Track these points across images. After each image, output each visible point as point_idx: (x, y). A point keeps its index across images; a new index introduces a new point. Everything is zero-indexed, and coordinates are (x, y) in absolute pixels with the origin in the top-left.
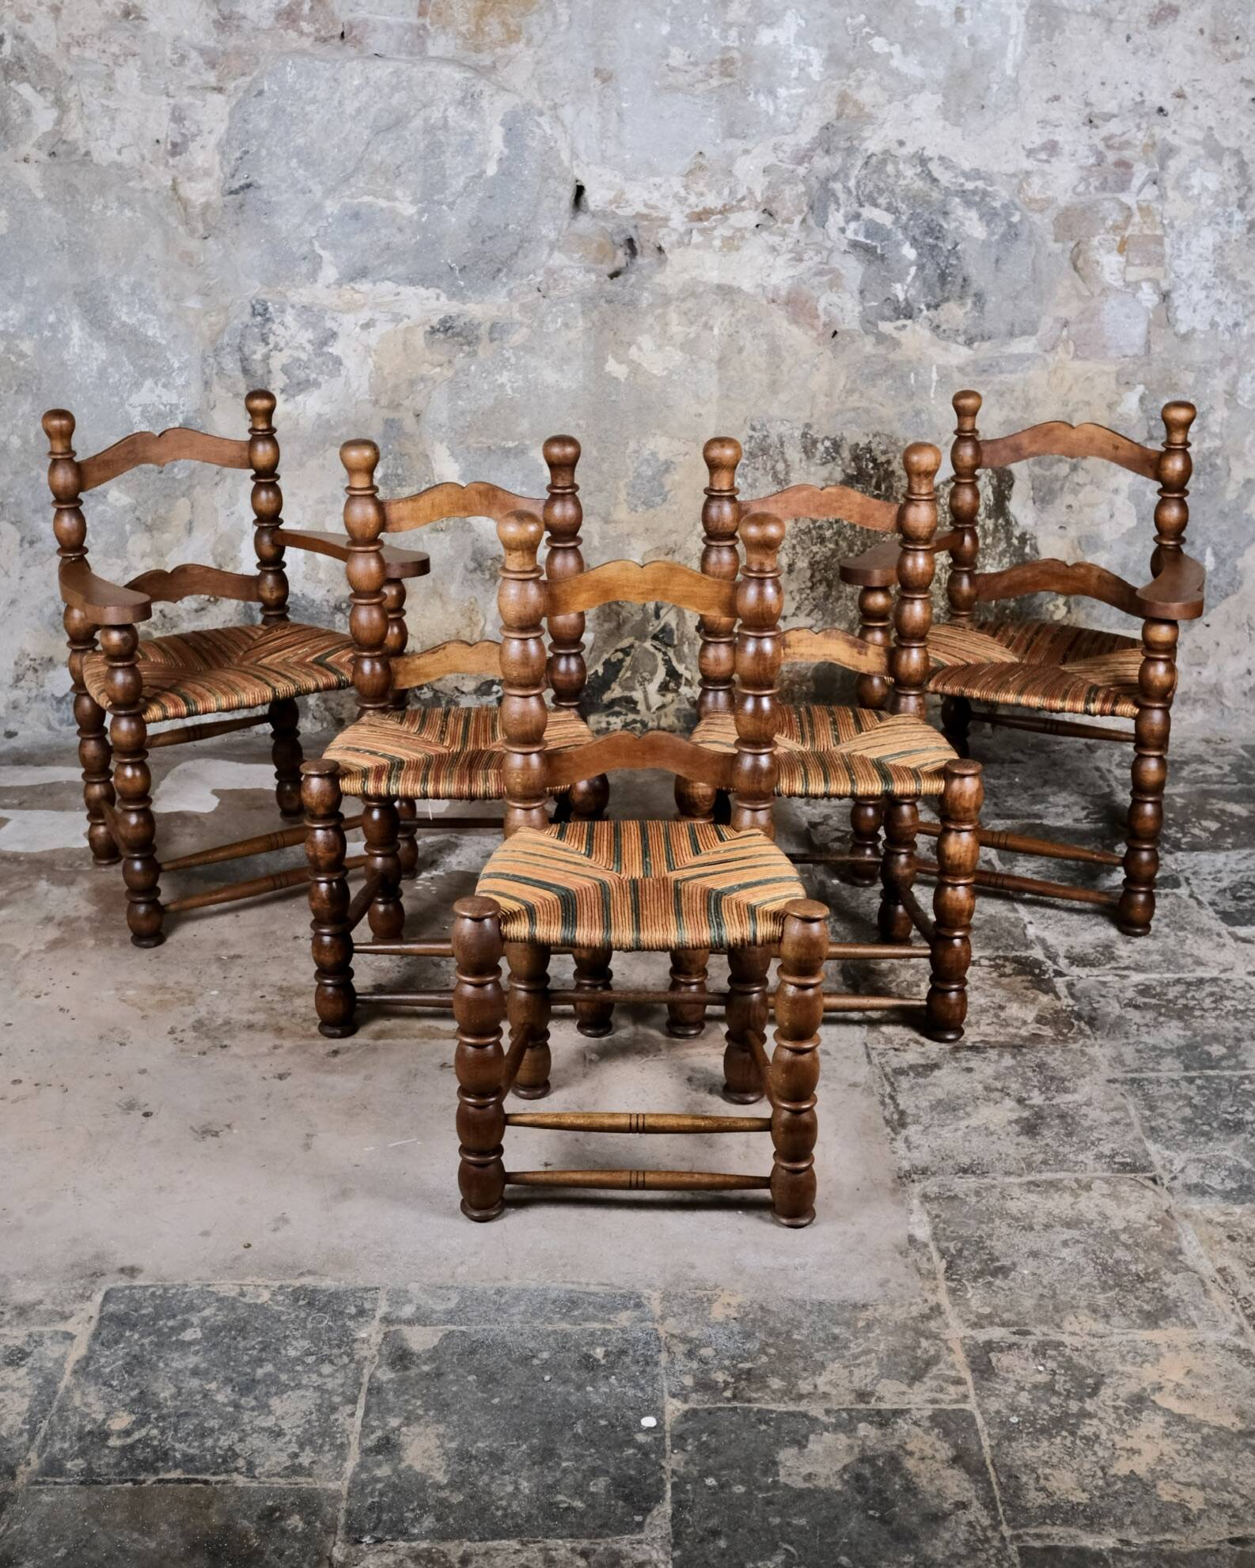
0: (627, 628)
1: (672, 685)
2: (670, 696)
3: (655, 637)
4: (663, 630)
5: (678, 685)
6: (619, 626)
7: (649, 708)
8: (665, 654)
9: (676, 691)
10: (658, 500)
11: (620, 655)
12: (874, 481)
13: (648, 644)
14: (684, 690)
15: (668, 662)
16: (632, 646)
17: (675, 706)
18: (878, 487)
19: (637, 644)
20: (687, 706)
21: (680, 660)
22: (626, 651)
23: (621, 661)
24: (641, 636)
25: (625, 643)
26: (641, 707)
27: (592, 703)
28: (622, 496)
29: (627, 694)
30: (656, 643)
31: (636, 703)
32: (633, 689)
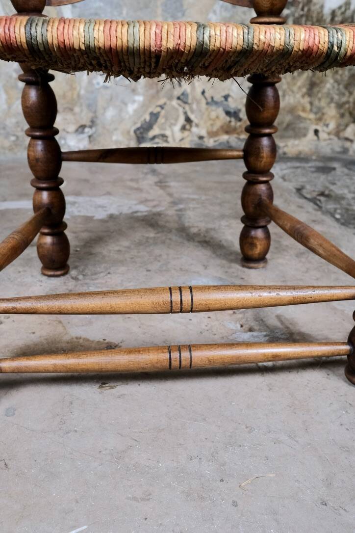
0: (162, 93)
1: (188, 127)
2: (186, 133)
3: (179, 98)
4: (183, 94)
5: (191, 126)
6: (158, 92)
7: (174, 140)
8: (184, 108)
9: (189, 130)
10: (180, 14)
11: (158, 109)
12: (301, 6)
13: (175, 103)
14: (194, 129)
15: (185, 113)
16: (165, 104)
17: (189, 139)
18: (303, 9)
19: (168, 103)
20: (196, 139)
21: (192, 111)
22: (162, 107)
23: (159, 113)
24: (170, 98)
25: (161, 102)
26: (170, 139)
27: (143, 138)
28: (159, 11)
29: (162, 132)
30: (179, 102)
31: (167, 137)
32: (165, 129)
